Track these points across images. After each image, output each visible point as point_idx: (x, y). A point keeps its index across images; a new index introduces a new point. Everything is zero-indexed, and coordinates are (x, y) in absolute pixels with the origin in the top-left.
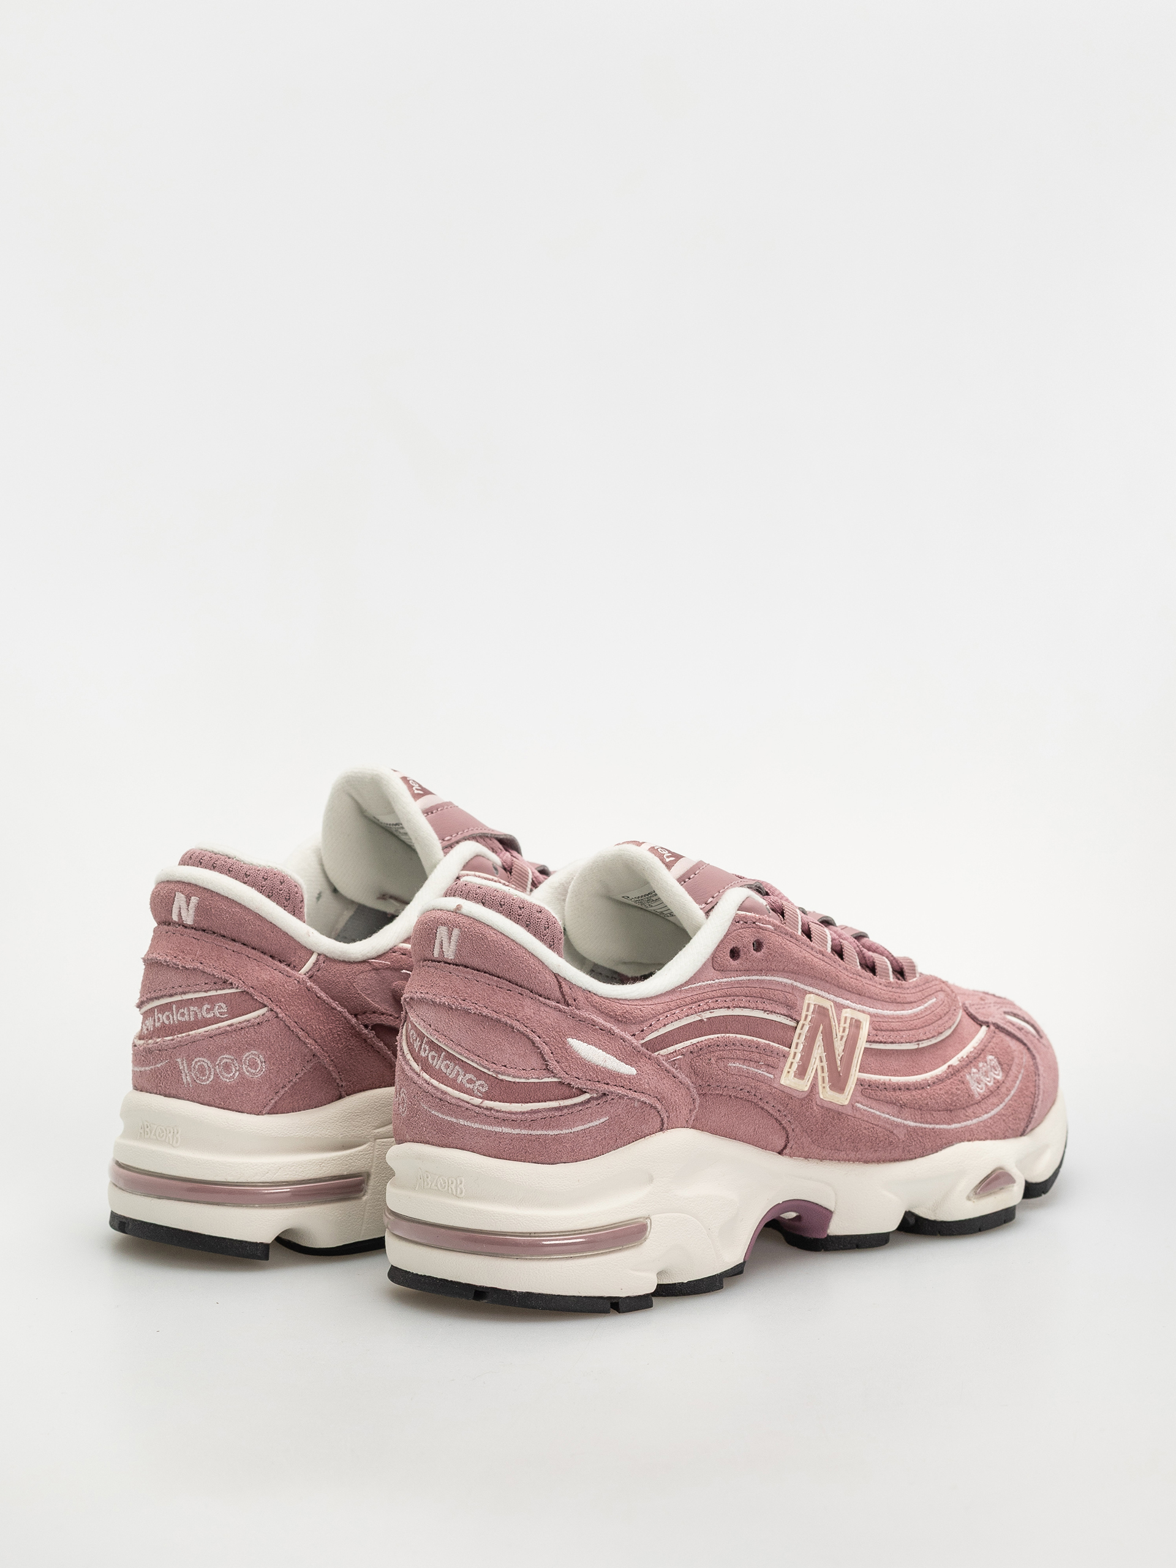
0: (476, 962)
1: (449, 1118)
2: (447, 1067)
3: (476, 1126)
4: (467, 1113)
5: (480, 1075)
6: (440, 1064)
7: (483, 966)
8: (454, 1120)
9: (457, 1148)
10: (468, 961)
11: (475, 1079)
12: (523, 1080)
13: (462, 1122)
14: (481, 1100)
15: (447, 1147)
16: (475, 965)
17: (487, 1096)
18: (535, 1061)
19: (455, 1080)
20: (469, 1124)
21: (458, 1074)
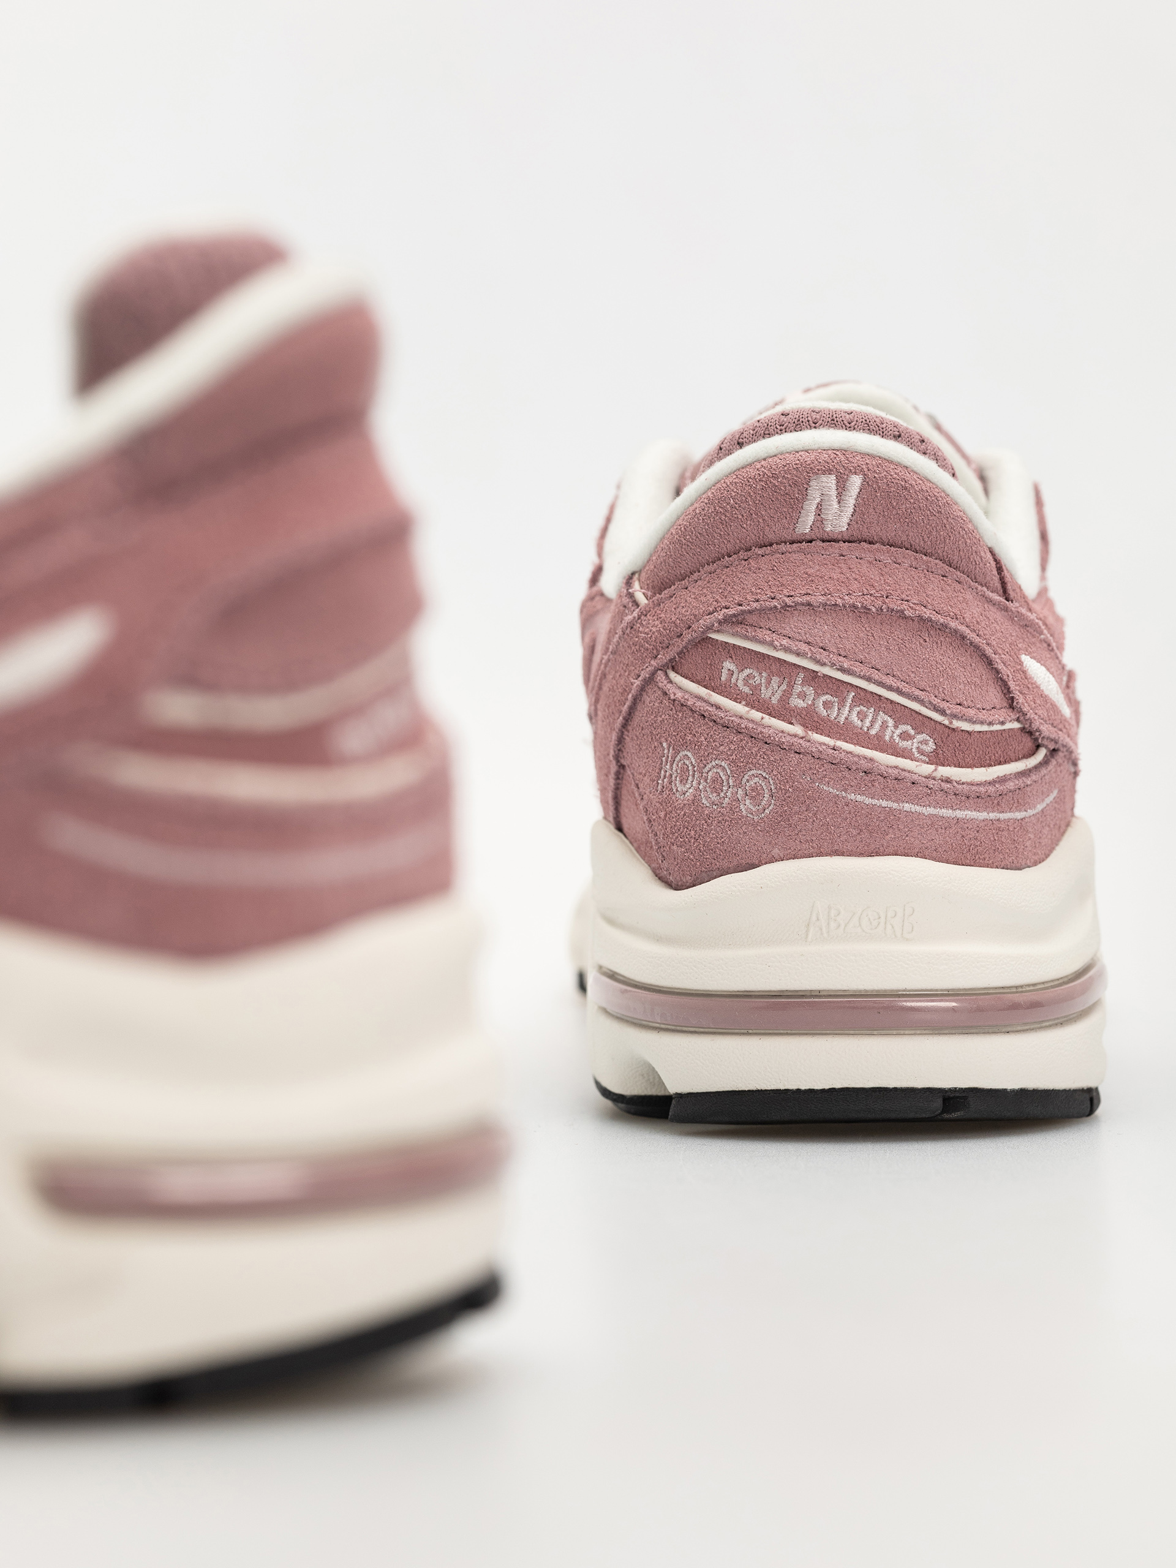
0: (892, 530)
1: (884, 803)
2: (862, 716)
3: (931, 810)
4: (914, 790)
5: (921, 723)
6: (849, 713)
7: (904, 538)
8: (895, 805)
9: (896, 855)
10: (874, 532)
11: (912, 732)
12: (985, 728)
13: (907, 807)
14: (933, 767)
15: (878, 854)
16: (890, 535)
17: (936, 759)
18: (994, 696)
19: (879, 737)
20: (918, 809)
21: (884, 726)
